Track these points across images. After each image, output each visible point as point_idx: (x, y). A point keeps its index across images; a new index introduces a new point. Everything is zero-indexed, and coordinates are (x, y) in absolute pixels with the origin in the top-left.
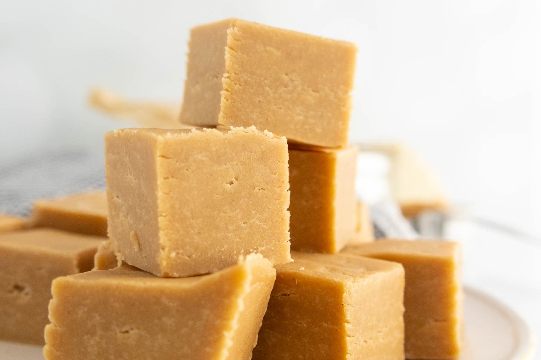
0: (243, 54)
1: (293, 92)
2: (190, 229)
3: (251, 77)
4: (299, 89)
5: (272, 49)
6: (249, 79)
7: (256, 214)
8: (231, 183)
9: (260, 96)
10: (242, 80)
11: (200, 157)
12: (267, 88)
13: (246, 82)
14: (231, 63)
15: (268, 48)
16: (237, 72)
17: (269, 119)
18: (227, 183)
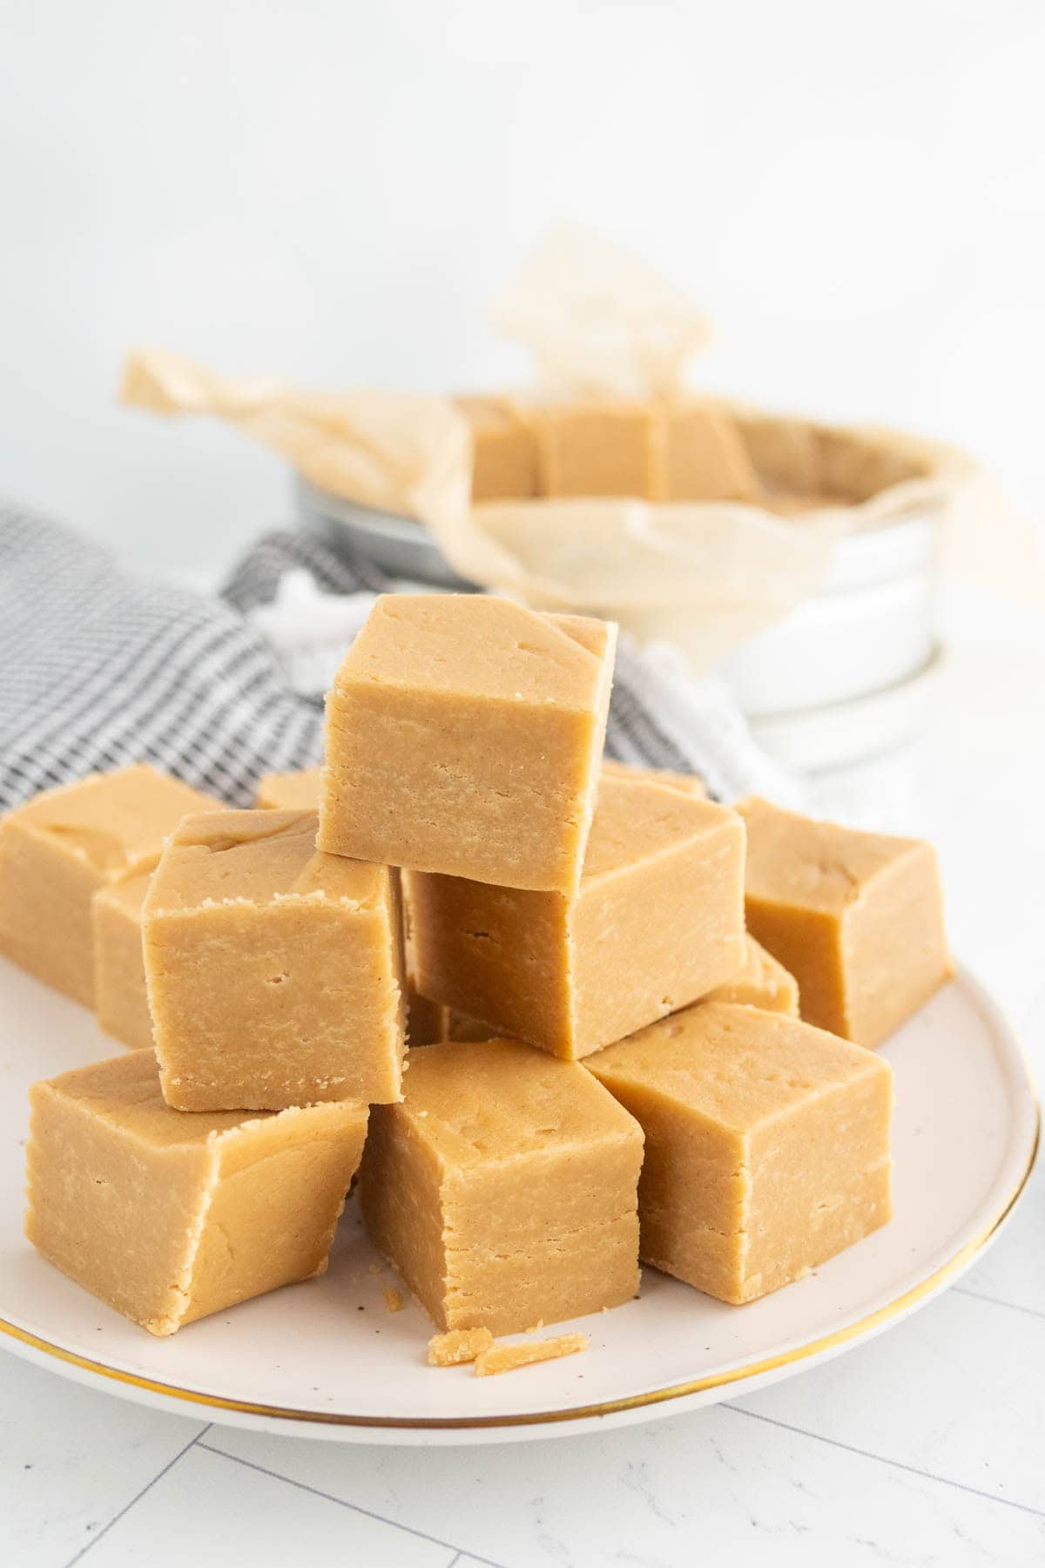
0: (356, 733)
1: (458, 795)
2: (205, 1046)
3: (372, 772)
4: (470, 790)
5: (412, 723)
6: (370, 775)
7: (327, 1027)
8: (278, 981)
9: (392, 803)
10: (355, 776)
11: (216, 943)
12: (405, 790)
13: (363, 780)
14: (334, 749)
15: (404, 722)
16: (346, 765)
17: (410, 841)
18: (269, 981)
